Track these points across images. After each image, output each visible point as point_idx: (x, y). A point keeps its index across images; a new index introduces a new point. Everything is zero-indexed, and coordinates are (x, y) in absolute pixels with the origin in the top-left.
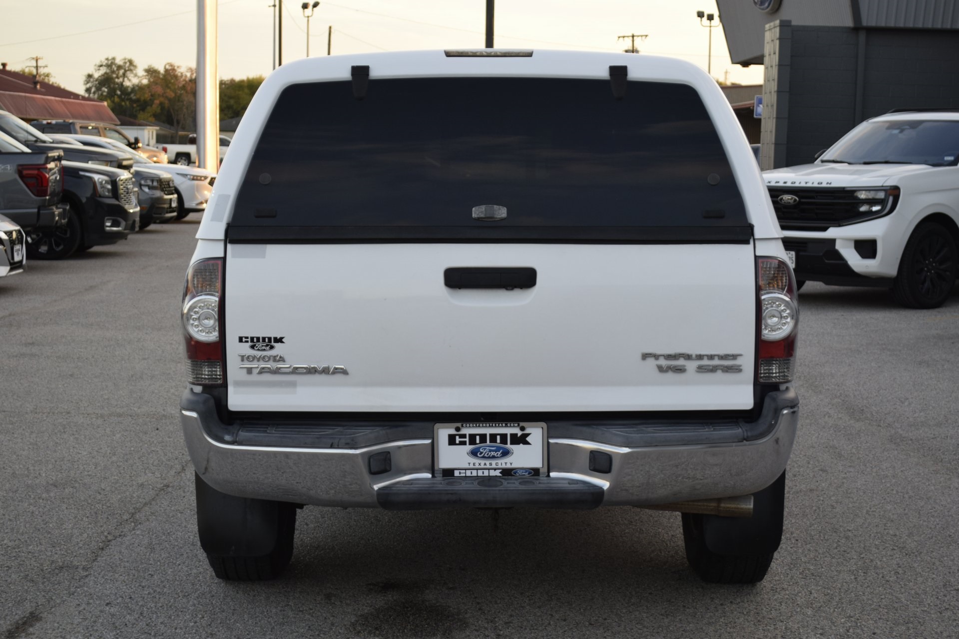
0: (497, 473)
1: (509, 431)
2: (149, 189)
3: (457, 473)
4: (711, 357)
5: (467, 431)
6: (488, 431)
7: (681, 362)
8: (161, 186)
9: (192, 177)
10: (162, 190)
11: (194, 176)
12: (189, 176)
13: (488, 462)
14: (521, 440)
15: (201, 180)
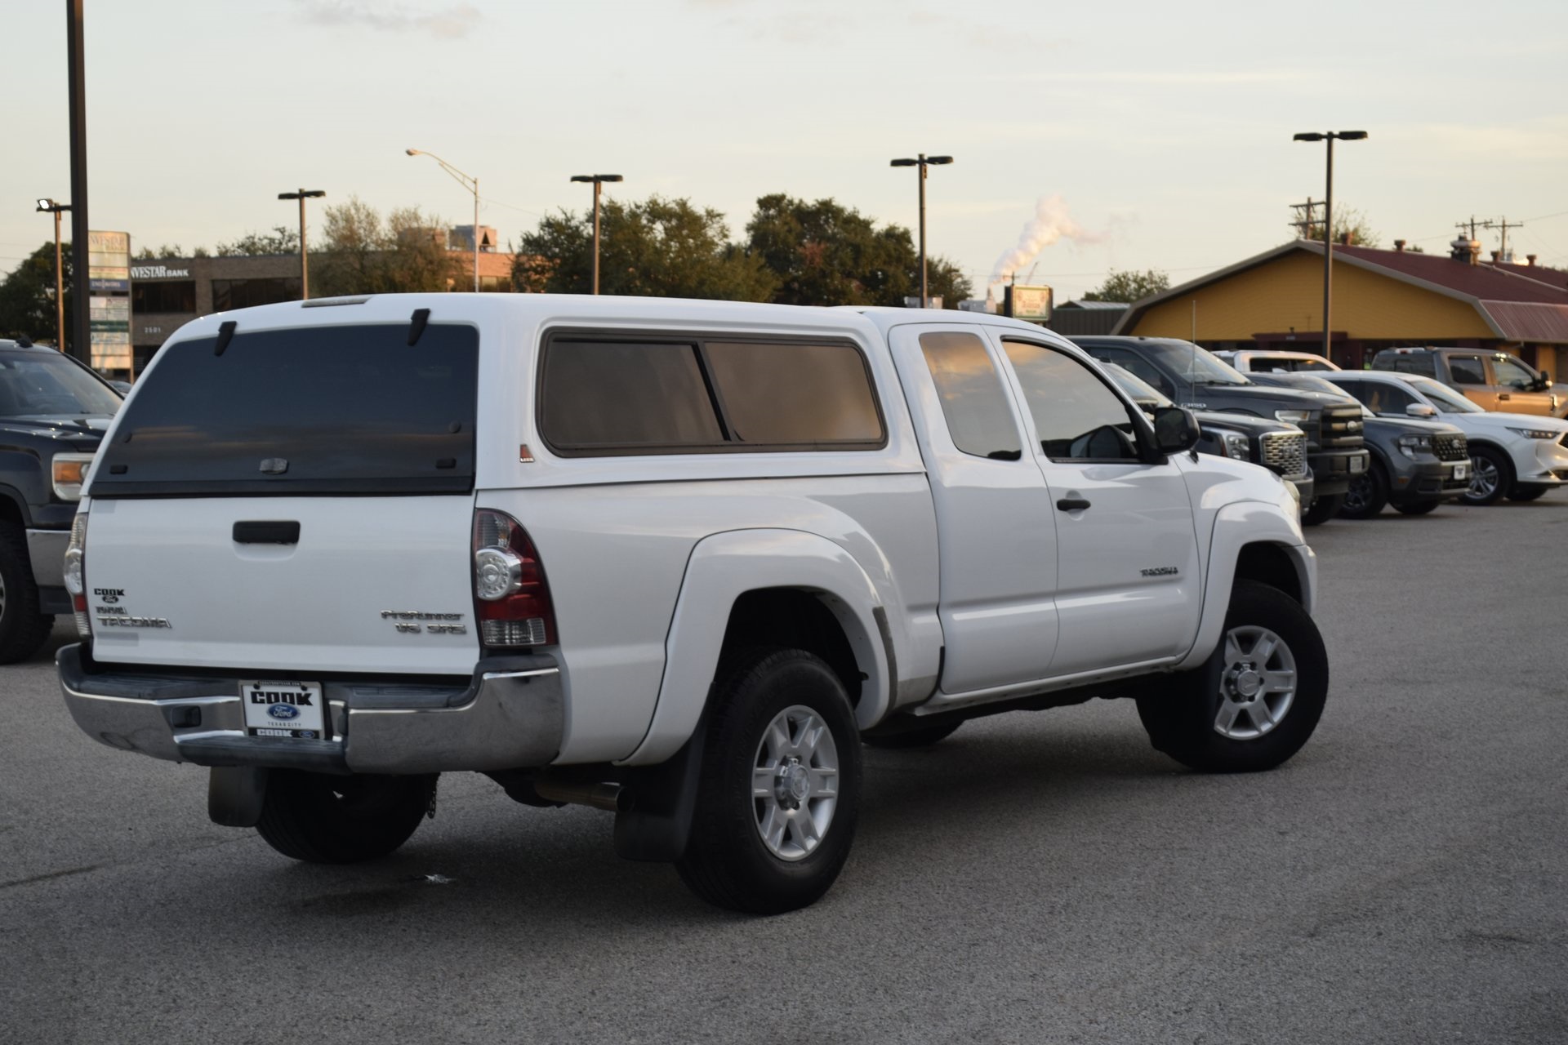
0: (288, 734)
1: (296, 690)
2: (1413, 451)
3: (259, 732)
4: (438, 617)
5: (265, 689)
6: (280, 690)
7: (413, 623)
8: (1434, 447)
9: (1530, 433)
10: (1437, 453)
11: (1534, 431)
12: (1525, 432)
13: (282, 722)
14: (304, 700)
15: (1547, 437)
